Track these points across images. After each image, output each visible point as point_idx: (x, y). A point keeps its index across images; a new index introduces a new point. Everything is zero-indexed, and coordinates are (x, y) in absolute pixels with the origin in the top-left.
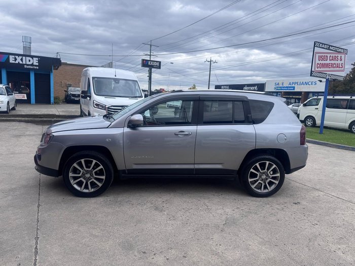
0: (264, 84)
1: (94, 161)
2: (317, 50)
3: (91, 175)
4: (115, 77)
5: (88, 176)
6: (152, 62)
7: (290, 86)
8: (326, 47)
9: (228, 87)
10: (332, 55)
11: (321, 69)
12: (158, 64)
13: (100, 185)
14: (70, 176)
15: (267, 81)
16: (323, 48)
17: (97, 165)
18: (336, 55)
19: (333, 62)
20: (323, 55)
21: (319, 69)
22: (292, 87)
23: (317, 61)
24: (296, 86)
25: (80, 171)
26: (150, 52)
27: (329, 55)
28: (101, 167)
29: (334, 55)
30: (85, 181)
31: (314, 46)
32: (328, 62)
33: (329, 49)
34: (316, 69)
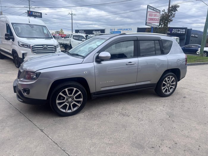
0: (104, 30)
1: (75, 89)
2: (149, 10)
3: (73, 99)
4: (29, 23)
5: (70, 100)
6: (35, 13)
7: (118, 31)
8: (152, 8)
9: (83, 31)
10: (154, 13)
11: (150, 21)
12: (40, 14)
13: (79, 105)
14: (57, 102)
15: (106, 28)
16: (151, 9)
17: (77, 92)
18: (156, 14)
19: (155, 17)
20: (151, 13)
21: (149, 21)
22: (119, 32)
23: (149, 17)
24: (121, 31)
25: (65, 98)
26: (29, 6)
27: (153, 13)
28: (80, 92)
29: (155, 13)
30: (68, 105)
31: (147, 8)
32: (153, 17)
33: (153, 10)
34: (148, 21)
